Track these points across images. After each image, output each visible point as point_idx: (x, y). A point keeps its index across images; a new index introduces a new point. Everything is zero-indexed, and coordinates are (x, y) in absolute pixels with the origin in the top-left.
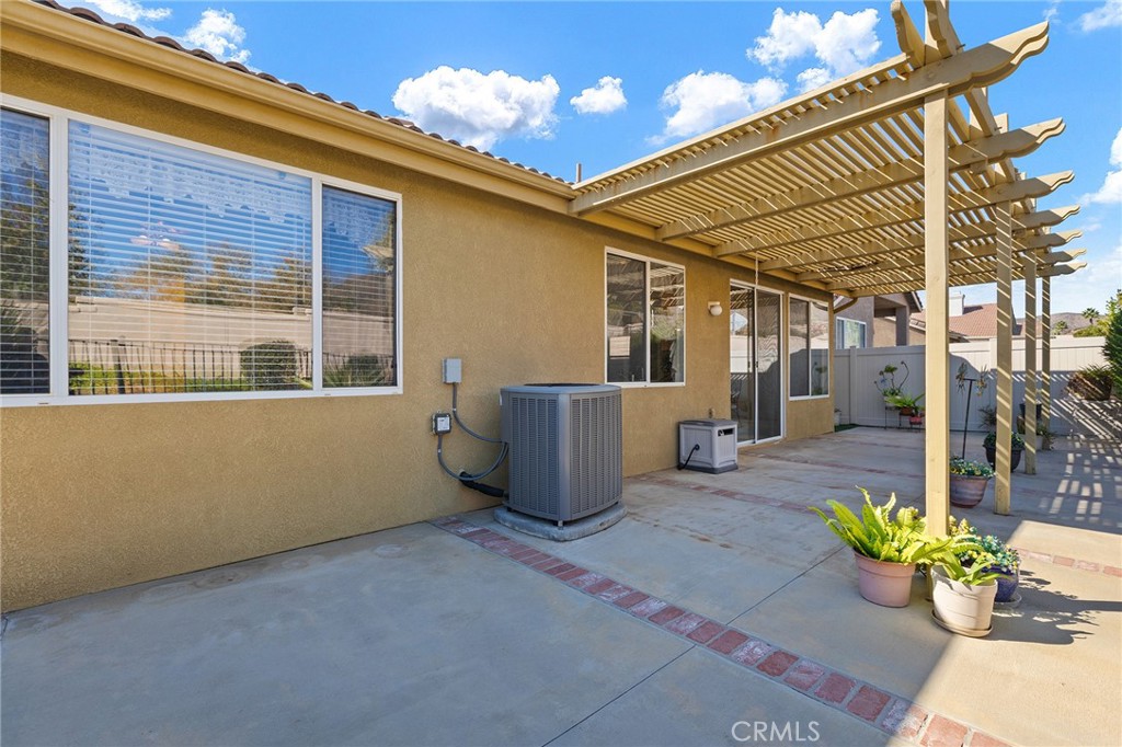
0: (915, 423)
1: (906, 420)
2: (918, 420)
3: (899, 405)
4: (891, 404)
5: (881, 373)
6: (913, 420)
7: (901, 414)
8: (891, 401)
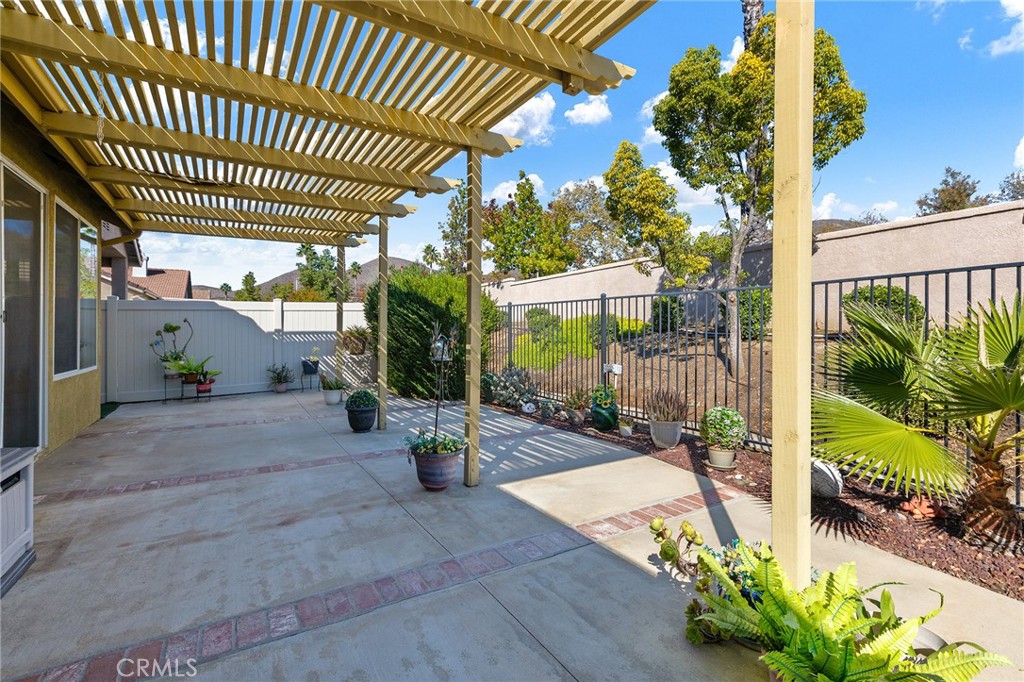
0: (205, 391)
1: (191, 389)
2: (208, 387)
3: (184, 372)
4: (173, 371)
5: (158, 333)
6: (202, 388)
7: (183, 383)
8: (173, 368)
